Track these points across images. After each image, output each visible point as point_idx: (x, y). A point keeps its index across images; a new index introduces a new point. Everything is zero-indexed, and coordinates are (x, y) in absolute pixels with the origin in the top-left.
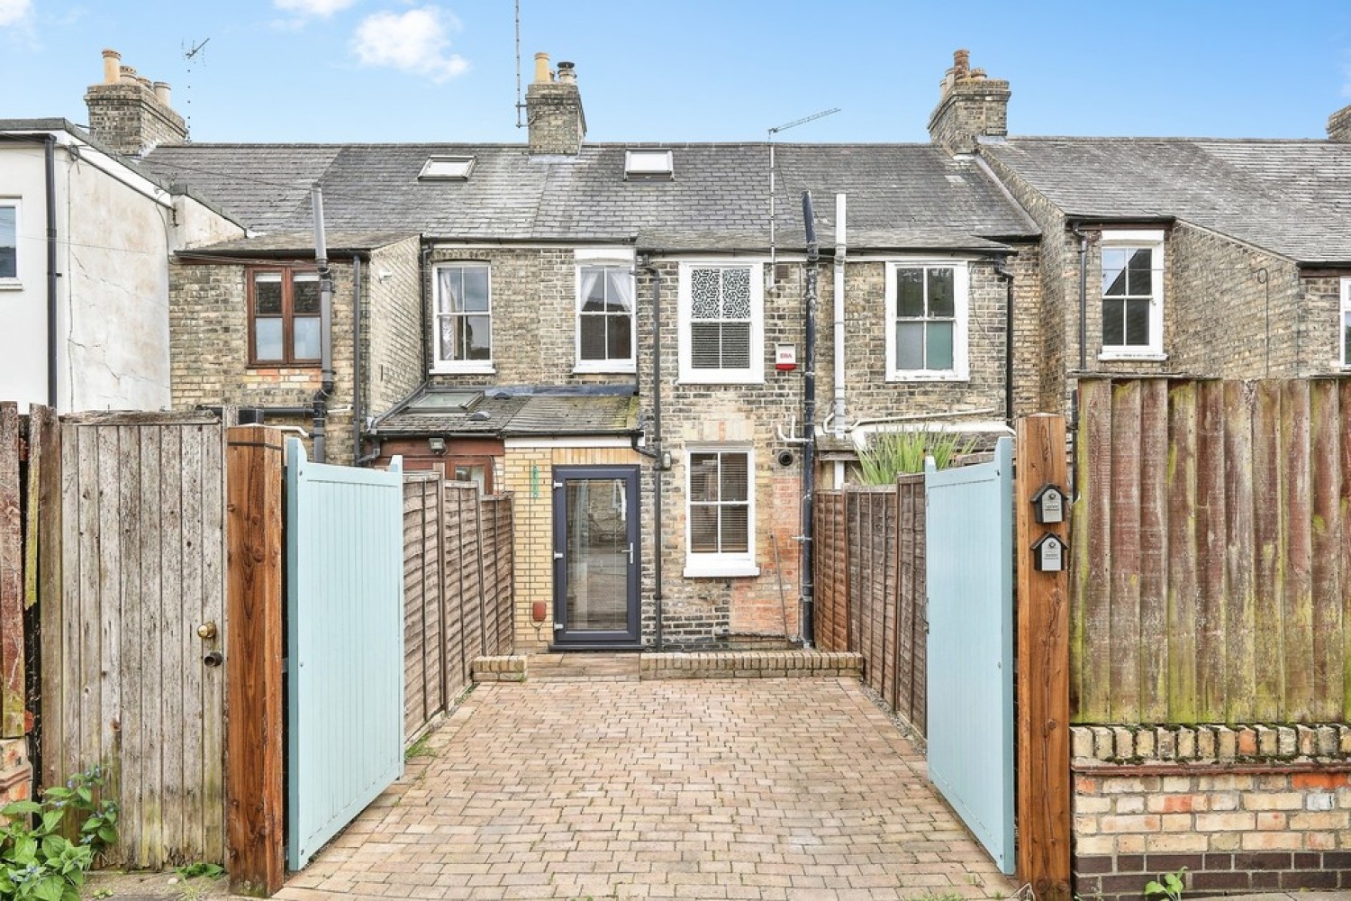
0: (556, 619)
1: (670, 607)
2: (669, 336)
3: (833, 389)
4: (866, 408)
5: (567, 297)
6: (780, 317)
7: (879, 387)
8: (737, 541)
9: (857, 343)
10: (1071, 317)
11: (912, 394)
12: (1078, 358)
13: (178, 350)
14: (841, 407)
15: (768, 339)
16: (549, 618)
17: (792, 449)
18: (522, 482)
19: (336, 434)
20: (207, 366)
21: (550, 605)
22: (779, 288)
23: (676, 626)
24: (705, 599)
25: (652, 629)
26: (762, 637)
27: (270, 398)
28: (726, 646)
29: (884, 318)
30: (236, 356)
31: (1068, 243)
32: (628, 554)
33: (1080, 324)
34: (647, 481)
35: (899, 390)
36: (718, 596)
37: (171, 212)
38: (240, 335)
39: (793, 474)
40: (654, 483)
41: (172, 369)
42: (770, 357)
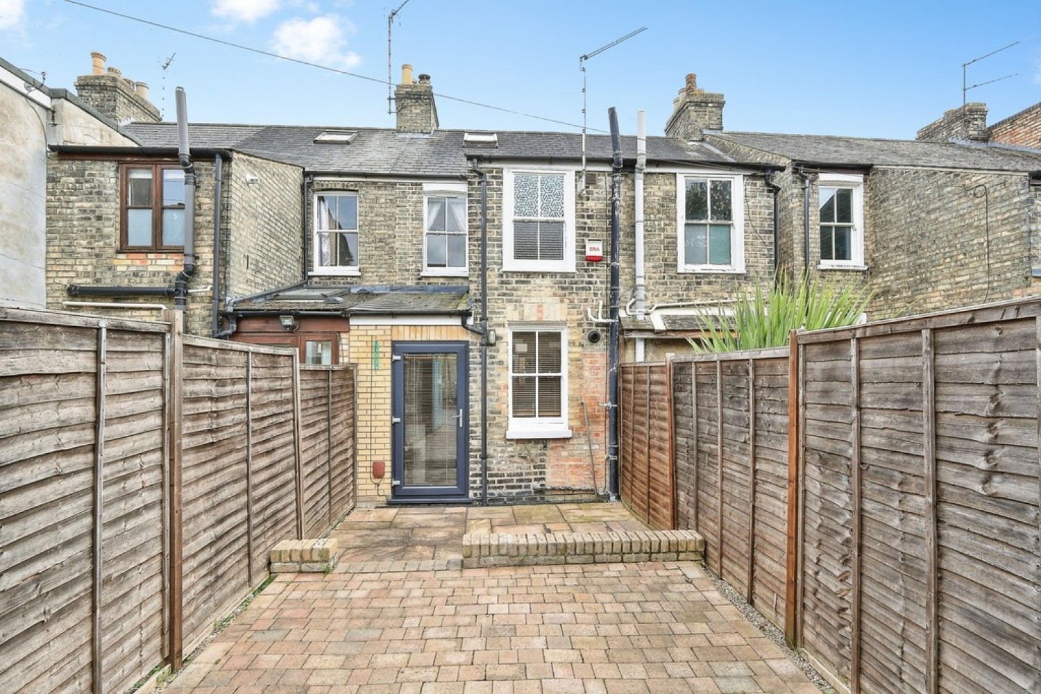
0: (395, 475)
1: (494, 465)
2: (495, 230)
3: (634, 278)
4: (661, 294)
5: (417, 219)
6: (589, 217)
7: (671, 277)
8: (551, 407)
9: (653, 240)
10: (797, 237)
11: (699, 283)
12: (803, 268)
13: (54, 235)
14: (641, 293)
15: (579, 235)
16: (388, 475)
17: (599, 328)
18: (364, 355)
19: (197, 312)
20: (80, 250)
21: (388, 464)
22: (588, 193)
23: (500, 482)
24: (524, 458)
25: (478, 484)
26: (573, 491)
27: (138, 280)
28: (543, 498)
29: (676, 221)
30: (107, 241)
31: (794, 182)
32: (458, 419)
33: (805, 243)
34: (475, 356)
35: (688, 280)
36: (536, 455)
37: (50, 112)
38: (111, 223)
39: (599, 351)
40: (481, 357)
41: (47, 252)
42: (581, 249)
